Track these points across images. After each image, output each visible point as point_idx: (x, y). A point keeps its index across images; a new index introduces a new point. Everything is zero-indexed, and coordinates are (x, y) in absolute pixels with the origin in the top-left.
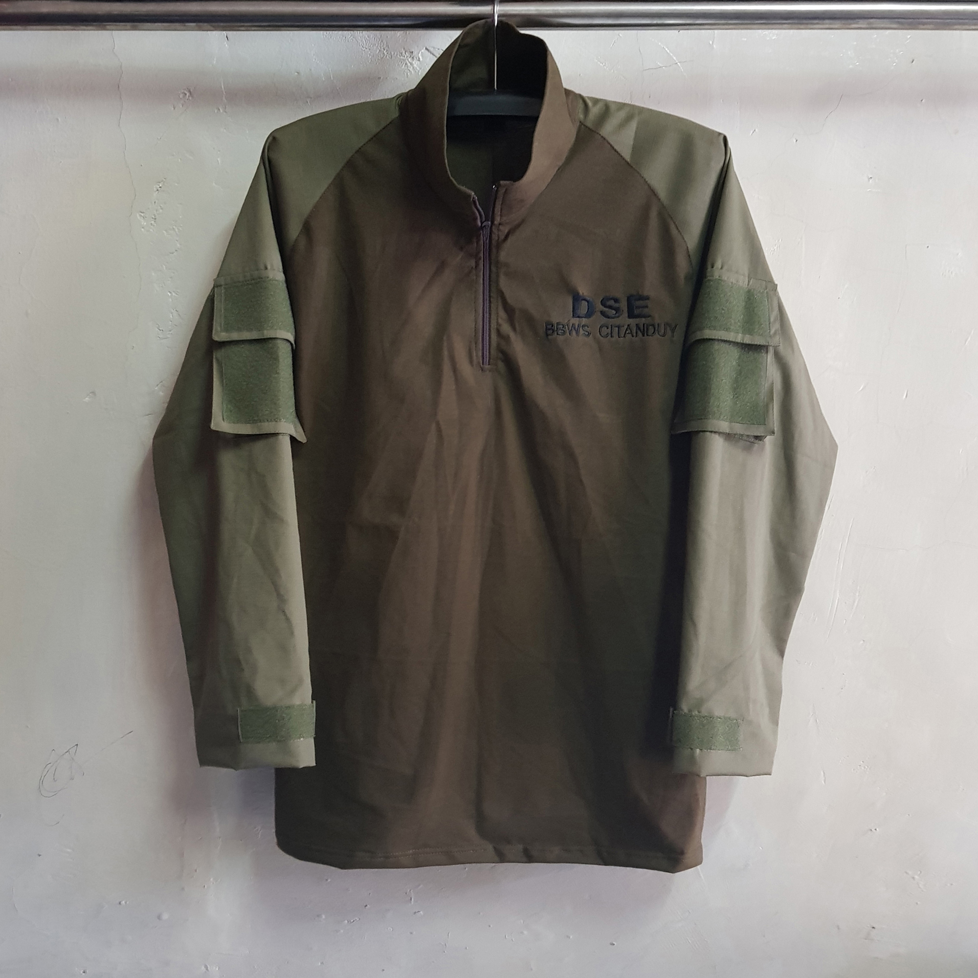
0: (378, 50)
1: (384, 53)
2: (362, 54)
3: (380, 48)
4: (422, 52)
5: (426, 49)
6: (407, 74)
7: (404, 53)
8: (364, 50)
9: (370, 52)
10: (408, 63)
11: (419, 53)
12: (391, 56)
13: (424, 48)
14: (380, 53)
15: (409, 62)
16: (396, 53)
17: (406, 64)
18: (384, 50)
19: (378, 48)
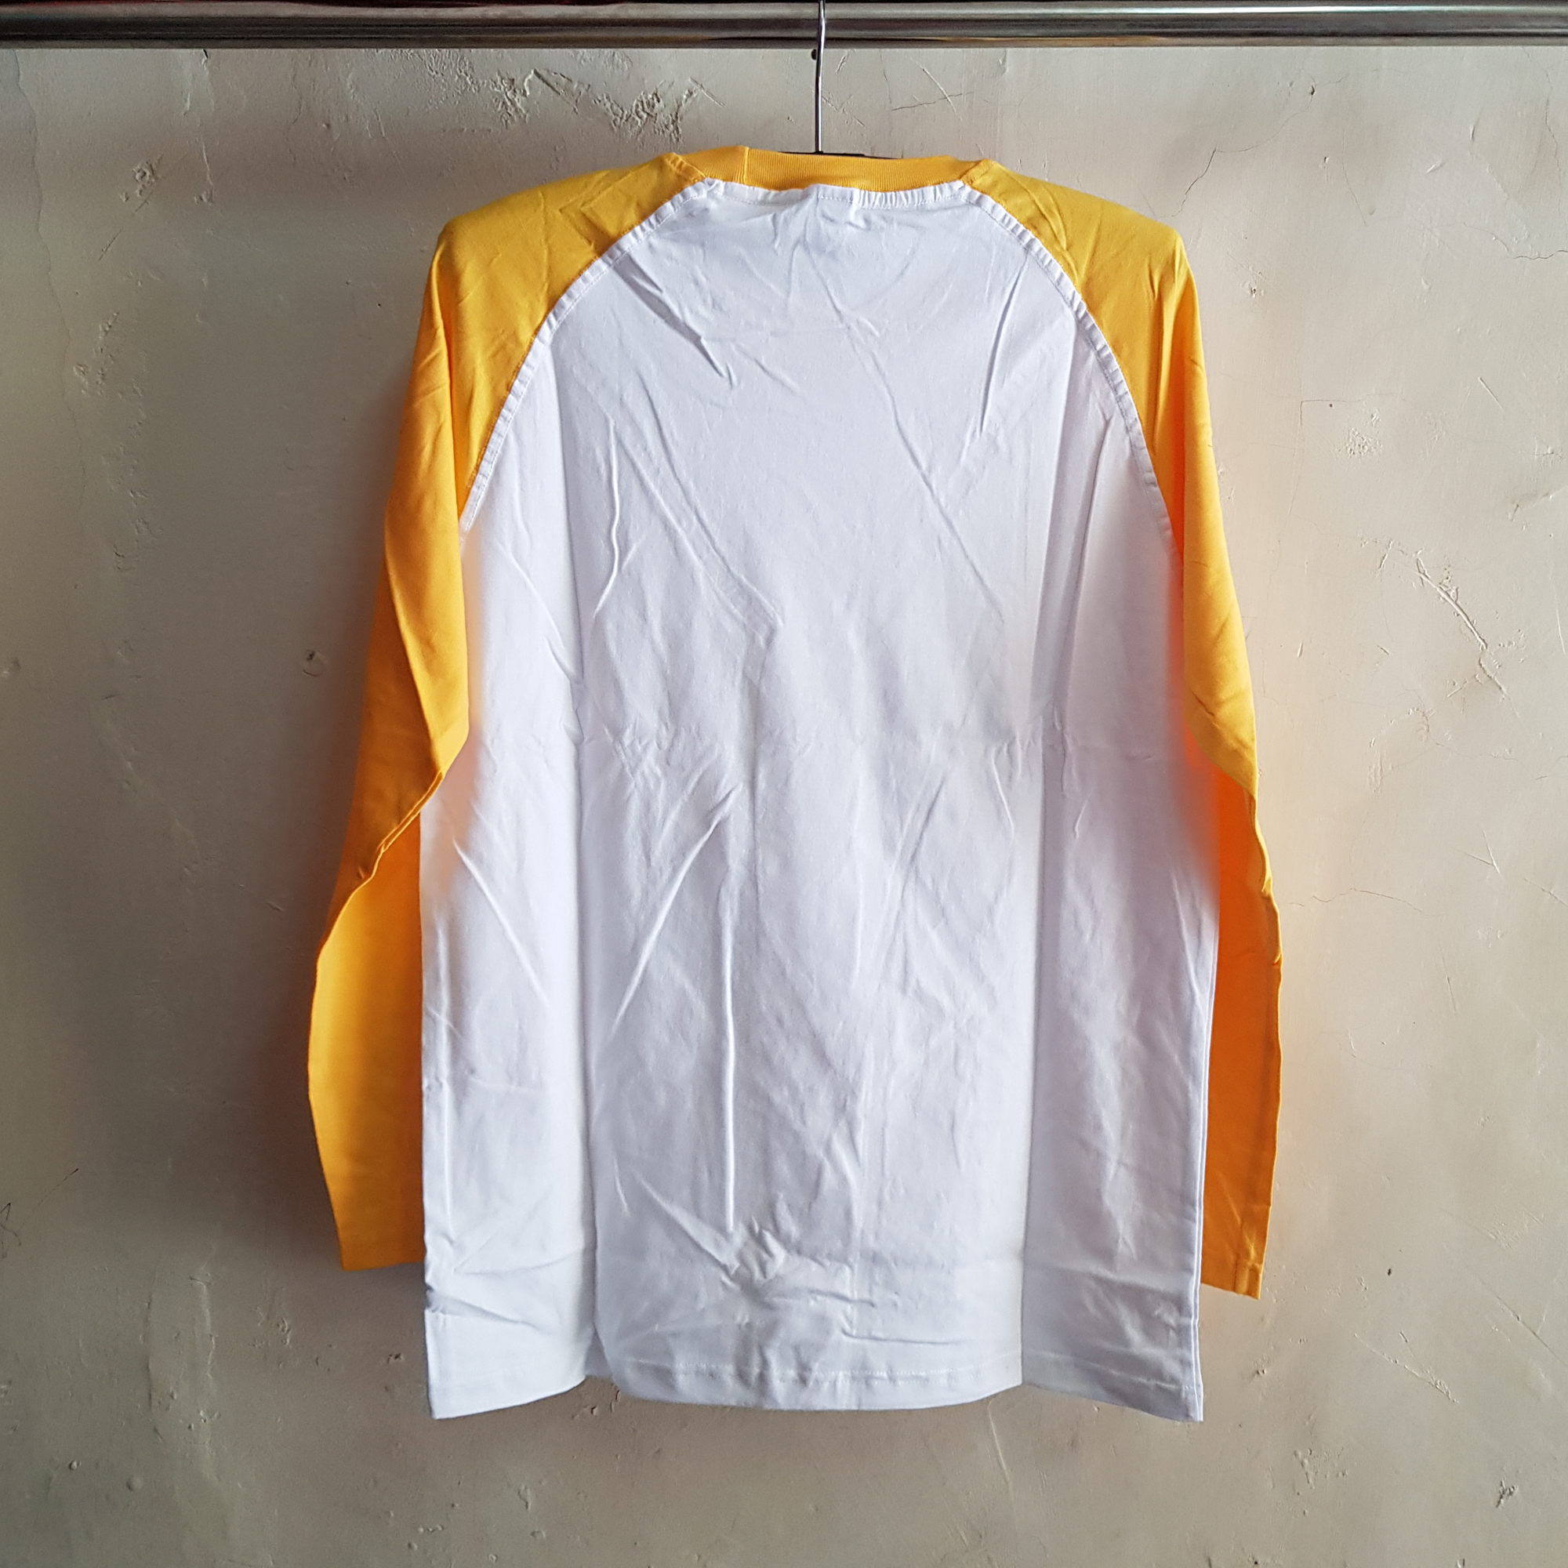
0: (457, 77)
1: (466, 83)
2: (431, 84)
3: (459, 72)
4: (529, 80)
5: (536, 73)
6: (506, 121)
7: (499, 83)
8: (434, 76)
9: (443, 81)
10: (507, 100)
11: (524, 81)
12: (478, 87)
13: (532, 72)
14: (460, 81)
15: (508, 97)
16: (486, 81)
17: (504, 103)
18: (467, 75)
19: (456, 72)
